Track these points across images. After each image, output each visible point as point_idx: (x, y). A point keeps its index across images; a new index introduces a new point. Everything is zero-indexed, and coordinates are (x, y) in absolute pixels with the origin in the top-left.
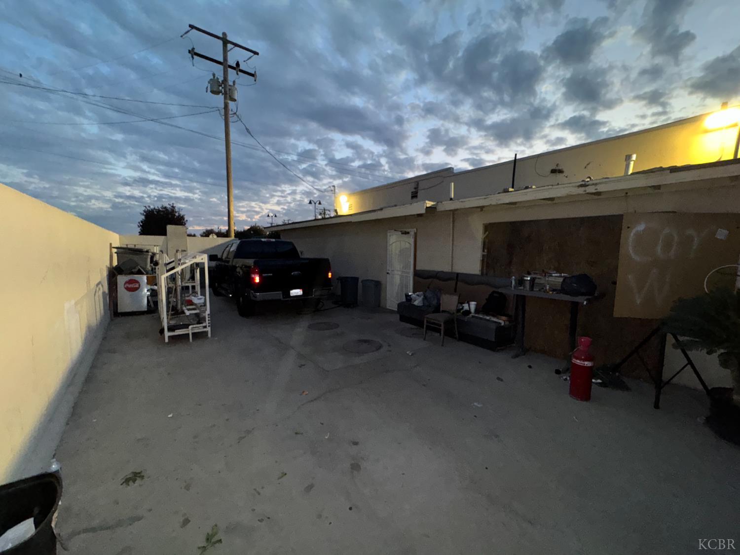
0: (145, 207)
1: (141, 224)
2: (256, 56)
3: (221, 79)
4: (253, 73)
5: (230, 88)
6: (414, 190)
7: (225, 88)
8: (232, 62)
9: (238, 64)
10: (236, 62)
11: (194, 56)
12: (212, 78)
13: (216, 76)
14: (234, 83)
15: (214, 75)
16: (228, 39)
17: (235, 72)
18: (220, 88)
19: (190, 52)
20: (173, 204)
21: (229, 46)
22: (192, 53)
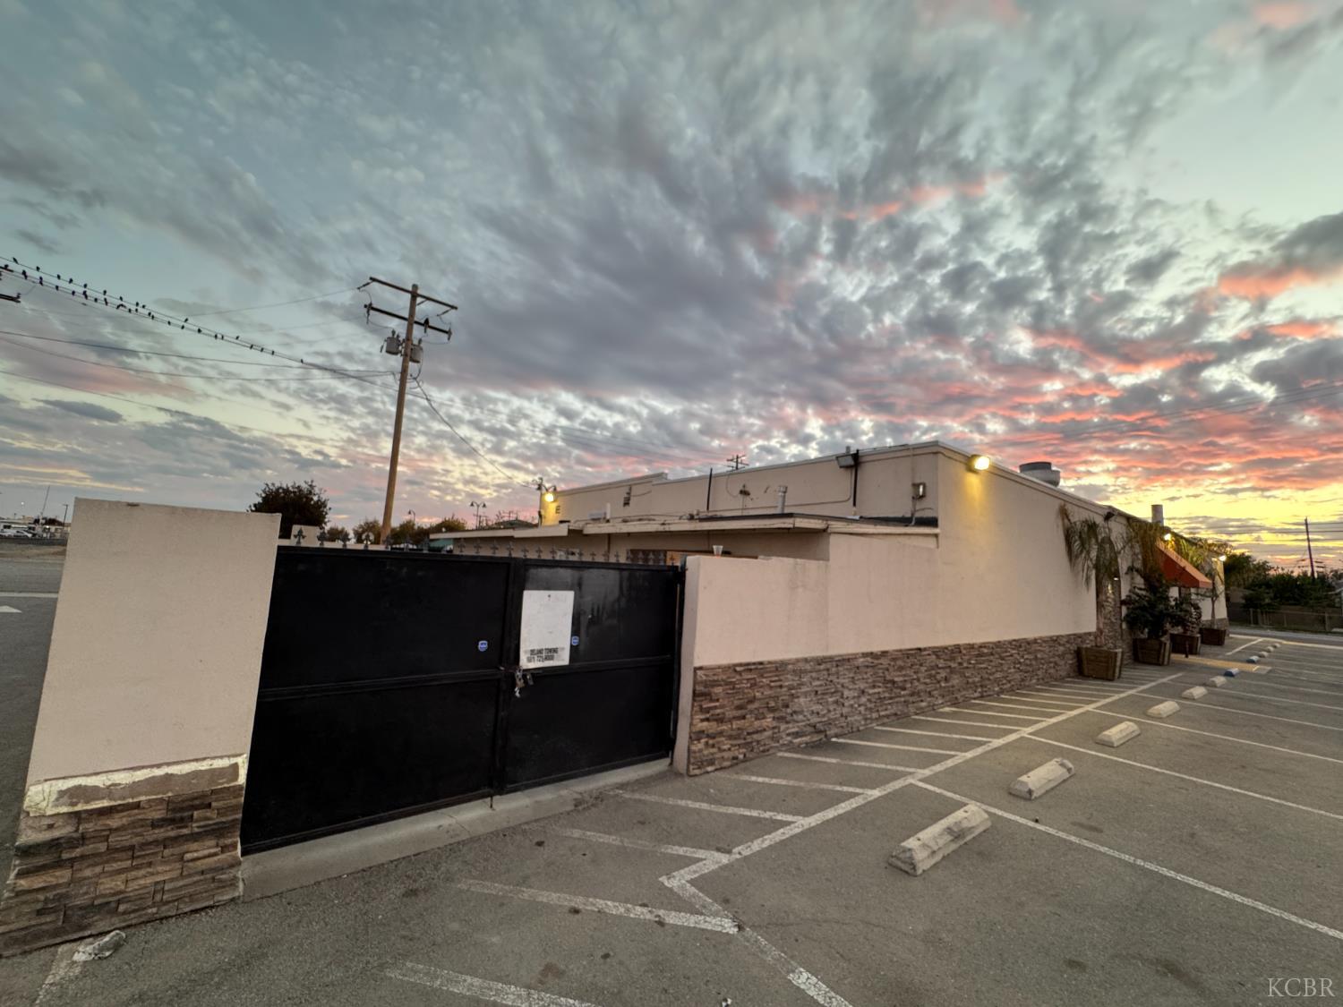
0: (268, 485)
2: (453, 311)
3: (403, 336)
4: (447, 330)
5: (413, 348)
6: (626, 496)
7: (406, 348)
8: (419, 317)
9: (427, 321)
10: (425, 319)
11: (372, 312)
12: (390, 335)
13: (397, 333)
14: (420, 341)
15: (394, 332)
16: (419, 292)
17: (423, 328)
18: (400, 348)
19: (366, 306)
20: (312, 481)
21: (419, 300)
22: (370, 307)
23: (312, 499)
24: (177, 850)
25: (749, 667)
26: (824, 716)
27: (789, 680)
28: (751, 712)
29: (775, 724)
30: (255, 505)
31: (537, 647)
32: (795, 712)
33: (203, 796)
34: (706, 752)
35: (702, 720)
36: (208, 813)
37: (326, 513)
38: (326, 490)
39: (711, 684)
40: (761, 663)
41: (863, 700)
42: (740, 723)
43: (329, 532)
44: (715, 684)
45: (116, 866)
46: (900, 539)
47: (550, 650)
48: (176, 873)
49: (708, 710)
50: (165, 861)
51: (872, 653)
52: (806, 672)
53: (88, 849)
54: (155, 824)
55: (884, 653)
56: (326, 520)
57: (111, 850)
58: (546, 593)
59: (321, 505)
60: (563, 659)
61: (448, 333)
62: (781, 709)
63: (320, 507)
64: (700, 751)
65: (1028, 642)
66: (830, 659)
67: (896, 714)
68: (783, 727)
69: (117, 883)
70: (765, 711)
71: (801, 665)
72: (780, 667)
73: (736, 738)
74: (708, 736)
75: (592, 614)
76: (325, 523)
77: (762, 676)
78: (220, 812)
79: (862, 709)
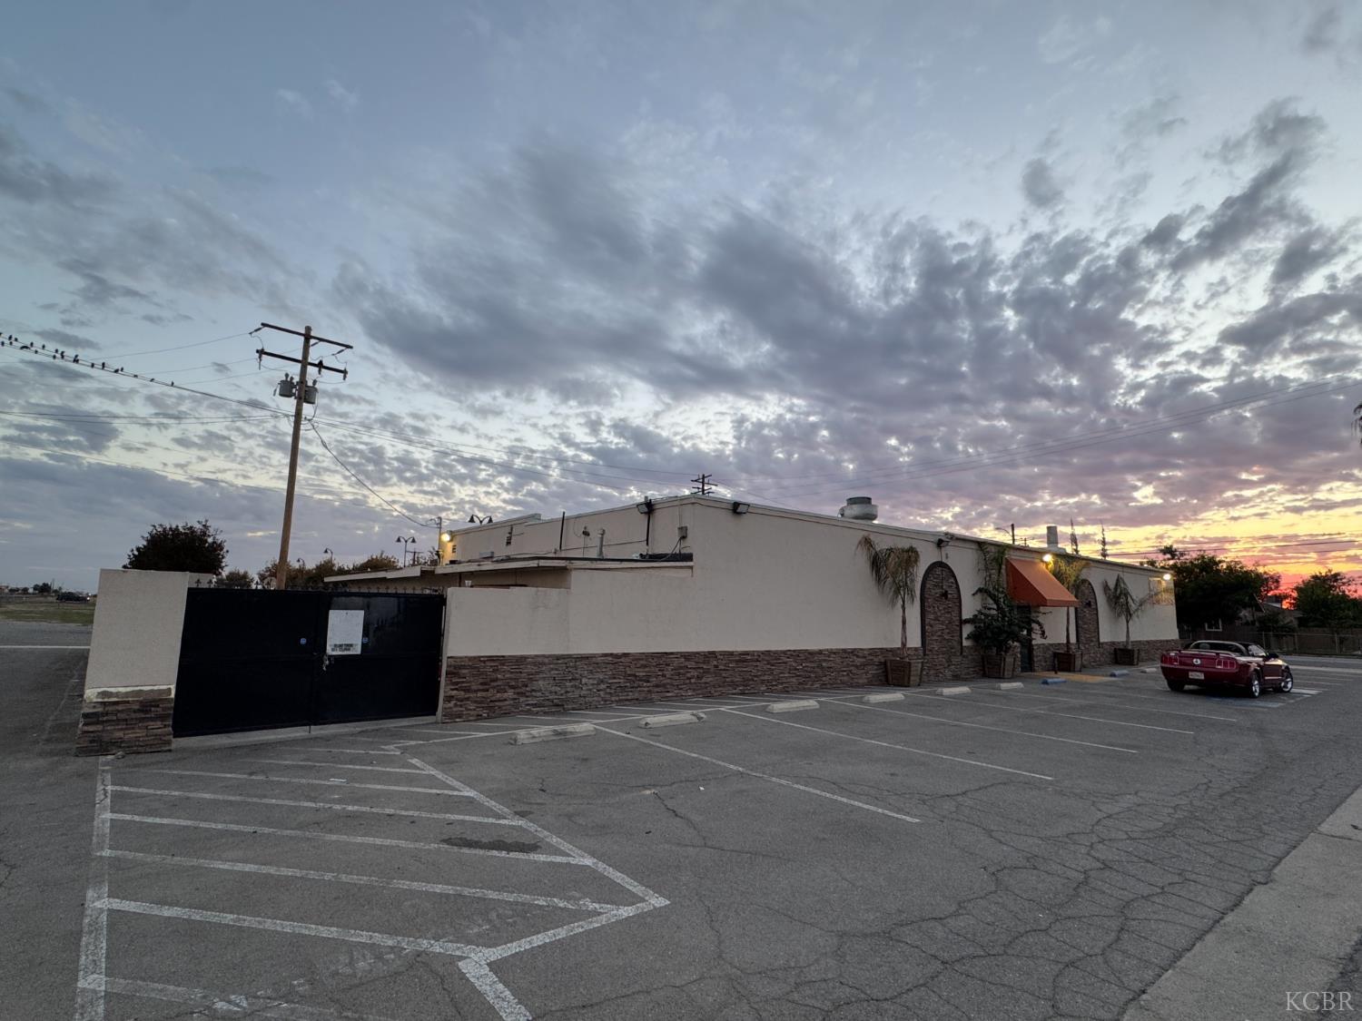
0: (154, 526)
1: (136, 553)
3: (296, 379)
4: (343, 369)
5: (307, 389)
6: (508, 535)
7: (300, 390)
8: (313, 358)
9: (321, 363)
10: (319, 360)
11: (264, 356)
12: (284, 378)
13: (290, 376)
14: (315, 382)
15: (287, 375)
16: (312, 334)
17: (317, 369)
18: (294, 390)
19: (258, 351)
20: (207, 521)
21: (312, 341)
22: (261, 352)
23: (206, 541)
24: (145, 724)
25: (491, 659)
26: (562, 695)
27: (530, 669)
28: (494, 688)
29: (515, 696)
30: (138, 549)
31: (338, 643)
32: (533, 690)
33: (154, 701)
34: (455, 709)
35: (452, 690)
36: (158, 709)
37: (223, 557)
38: (222, 531)
39: (459, 666)
40: (503, 656)
41: (603, 686)
42: (484, 694)
43: (227, 577)
44: (464, 667)
45: (120, 727)
46: (648, 571)
47: (347, 645)
48: (144, 734)
49: (457, 683)
50: (140, 728)
51: (612, 654)
52: (544, 664)
53: (109, 717)
54: (135, 712)
55: (626, 655)
56: (223, 564)
57: (118, 720)
58: (345, 611)
59: (218, 547)
60: (357, 650)
61: (345, 372)
62: (522, 689)
63: (215, 550)
64: (451, 708)
65: (811, 653)
66: (569, 656)
67: (637, 699)
68: (522, 699)
69: (120, 734)
70: (507, 687)
71: (540, 660)
72: (521, 660)
73: (481, 702)
74: (457, 700)
75: (378, 624)
76: (222, 568)
77: (503, 665)
78: (164, 709)
79: (602, 693)
